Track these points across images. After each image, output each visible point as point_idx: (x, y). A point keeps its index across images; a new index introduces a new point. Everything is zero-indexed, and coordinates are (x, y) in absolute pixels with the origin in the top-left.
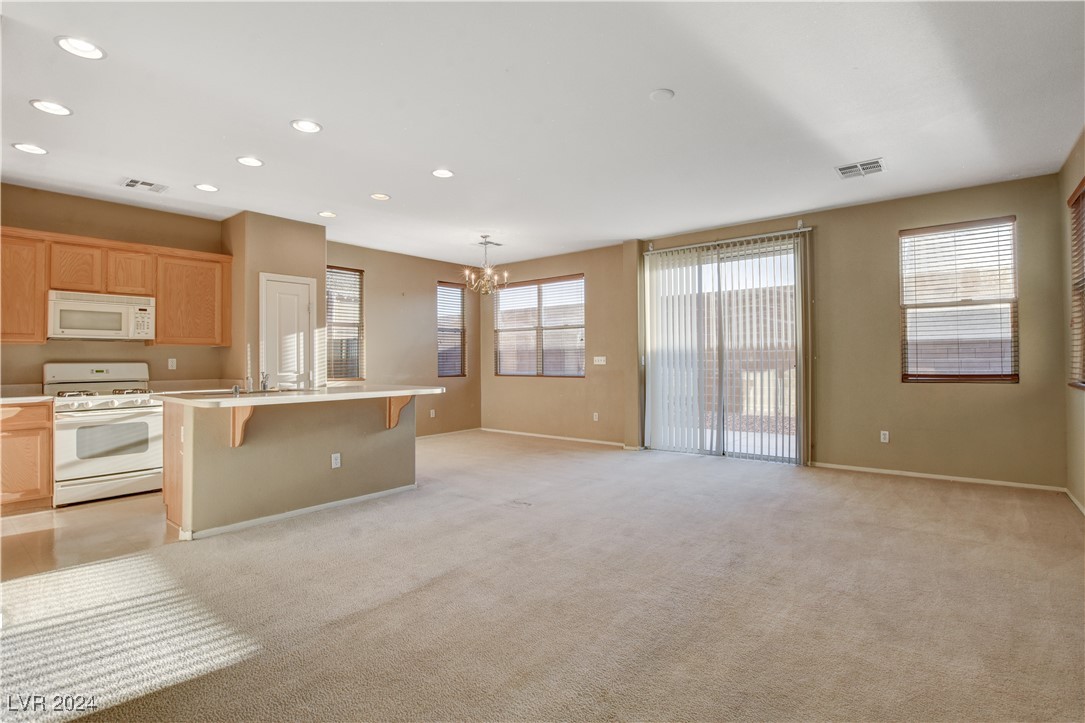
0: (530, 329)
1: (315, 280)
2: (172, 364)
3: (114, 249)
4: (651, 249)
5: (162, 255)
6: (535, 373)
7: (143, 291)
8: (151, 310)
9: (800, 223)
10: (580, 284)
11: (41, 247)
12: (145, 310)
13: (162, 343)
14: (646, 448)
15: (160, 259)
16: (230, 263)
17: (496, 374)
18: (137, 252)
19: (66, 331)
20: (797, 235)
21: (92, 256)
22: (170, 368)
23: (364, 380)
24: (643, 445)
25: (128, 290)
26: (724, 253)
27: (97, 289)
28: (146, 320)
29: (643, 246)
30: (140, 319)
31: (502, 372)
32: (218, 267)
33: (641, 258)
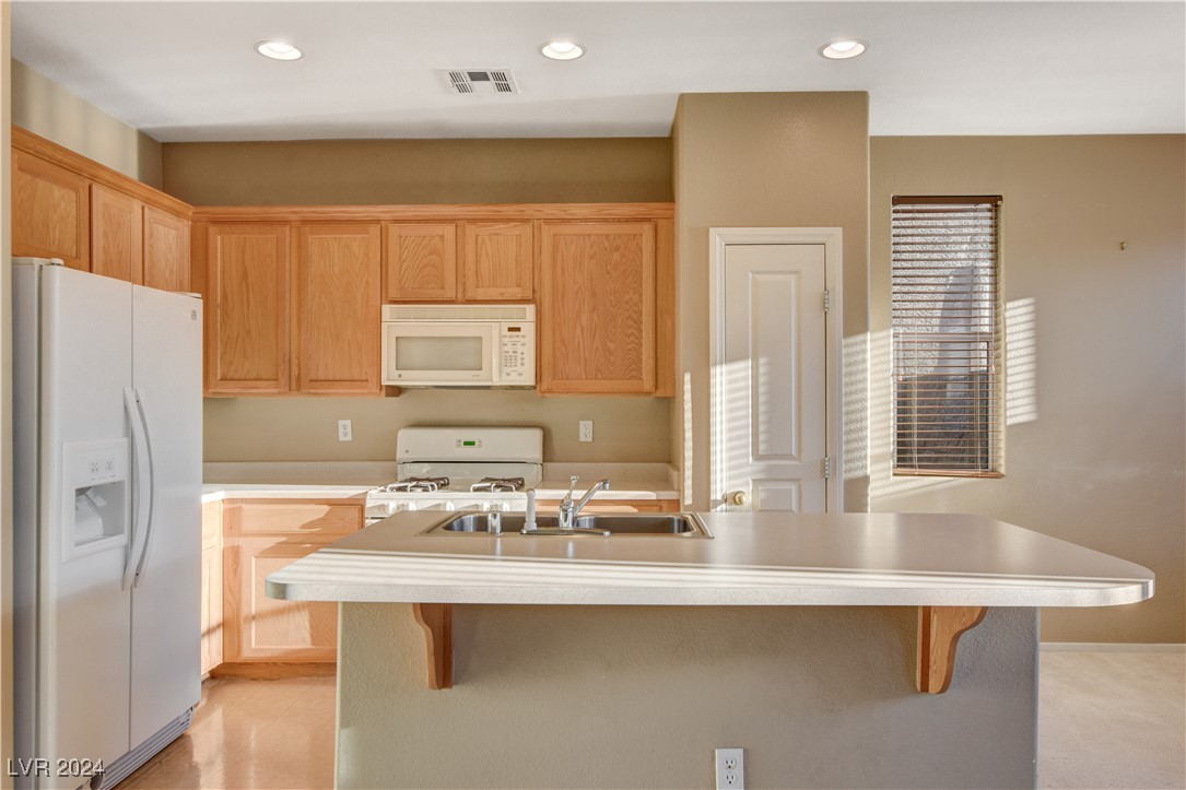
1: (838, 231)
2: (585, 431)
3: (473, 221)
5: (548, 221)
7: (517, 292)
8: (528, 329)
11: (374, 230)
12: (518, 329)
13: (550, 391)
15: (545, 228)
16: (671, 218)
18: (509, 220)
19: (404, 373)
21: (442, 237)
22: (582, 439)
23: (1000, 476)
25: (494, 293)
27: (450, 294)
28: (520, 348)
30: (509, 348)
32: (647, 228)
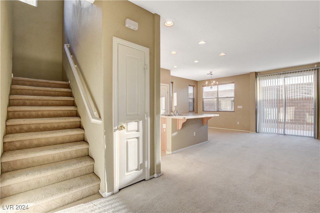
0: (215, 98)
4: (259, 75)
6: (216, 111)
9: (316, 66)
10: (233, 85)
14: (257, 132)
17: (203, 111)
20: (315, 69)
24: (256, 131)
26: (286, 75)
29: (256, 74)
31: (205, 110)
33: (256, 77)
